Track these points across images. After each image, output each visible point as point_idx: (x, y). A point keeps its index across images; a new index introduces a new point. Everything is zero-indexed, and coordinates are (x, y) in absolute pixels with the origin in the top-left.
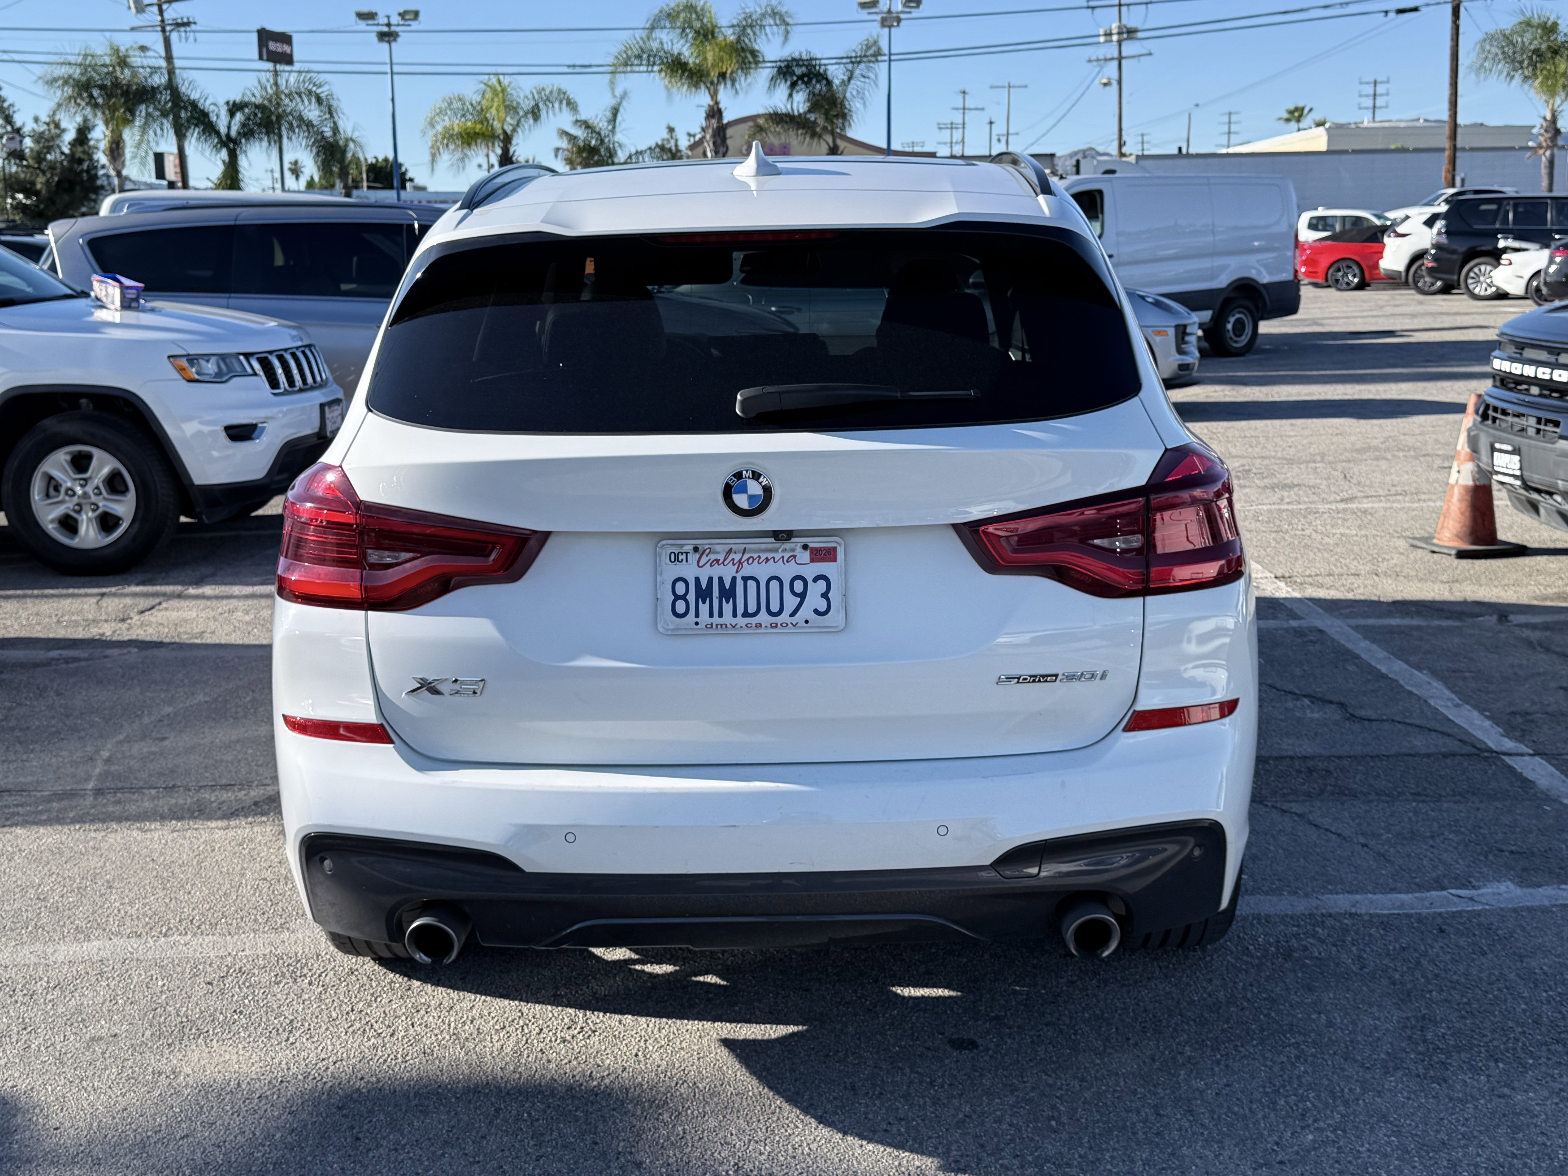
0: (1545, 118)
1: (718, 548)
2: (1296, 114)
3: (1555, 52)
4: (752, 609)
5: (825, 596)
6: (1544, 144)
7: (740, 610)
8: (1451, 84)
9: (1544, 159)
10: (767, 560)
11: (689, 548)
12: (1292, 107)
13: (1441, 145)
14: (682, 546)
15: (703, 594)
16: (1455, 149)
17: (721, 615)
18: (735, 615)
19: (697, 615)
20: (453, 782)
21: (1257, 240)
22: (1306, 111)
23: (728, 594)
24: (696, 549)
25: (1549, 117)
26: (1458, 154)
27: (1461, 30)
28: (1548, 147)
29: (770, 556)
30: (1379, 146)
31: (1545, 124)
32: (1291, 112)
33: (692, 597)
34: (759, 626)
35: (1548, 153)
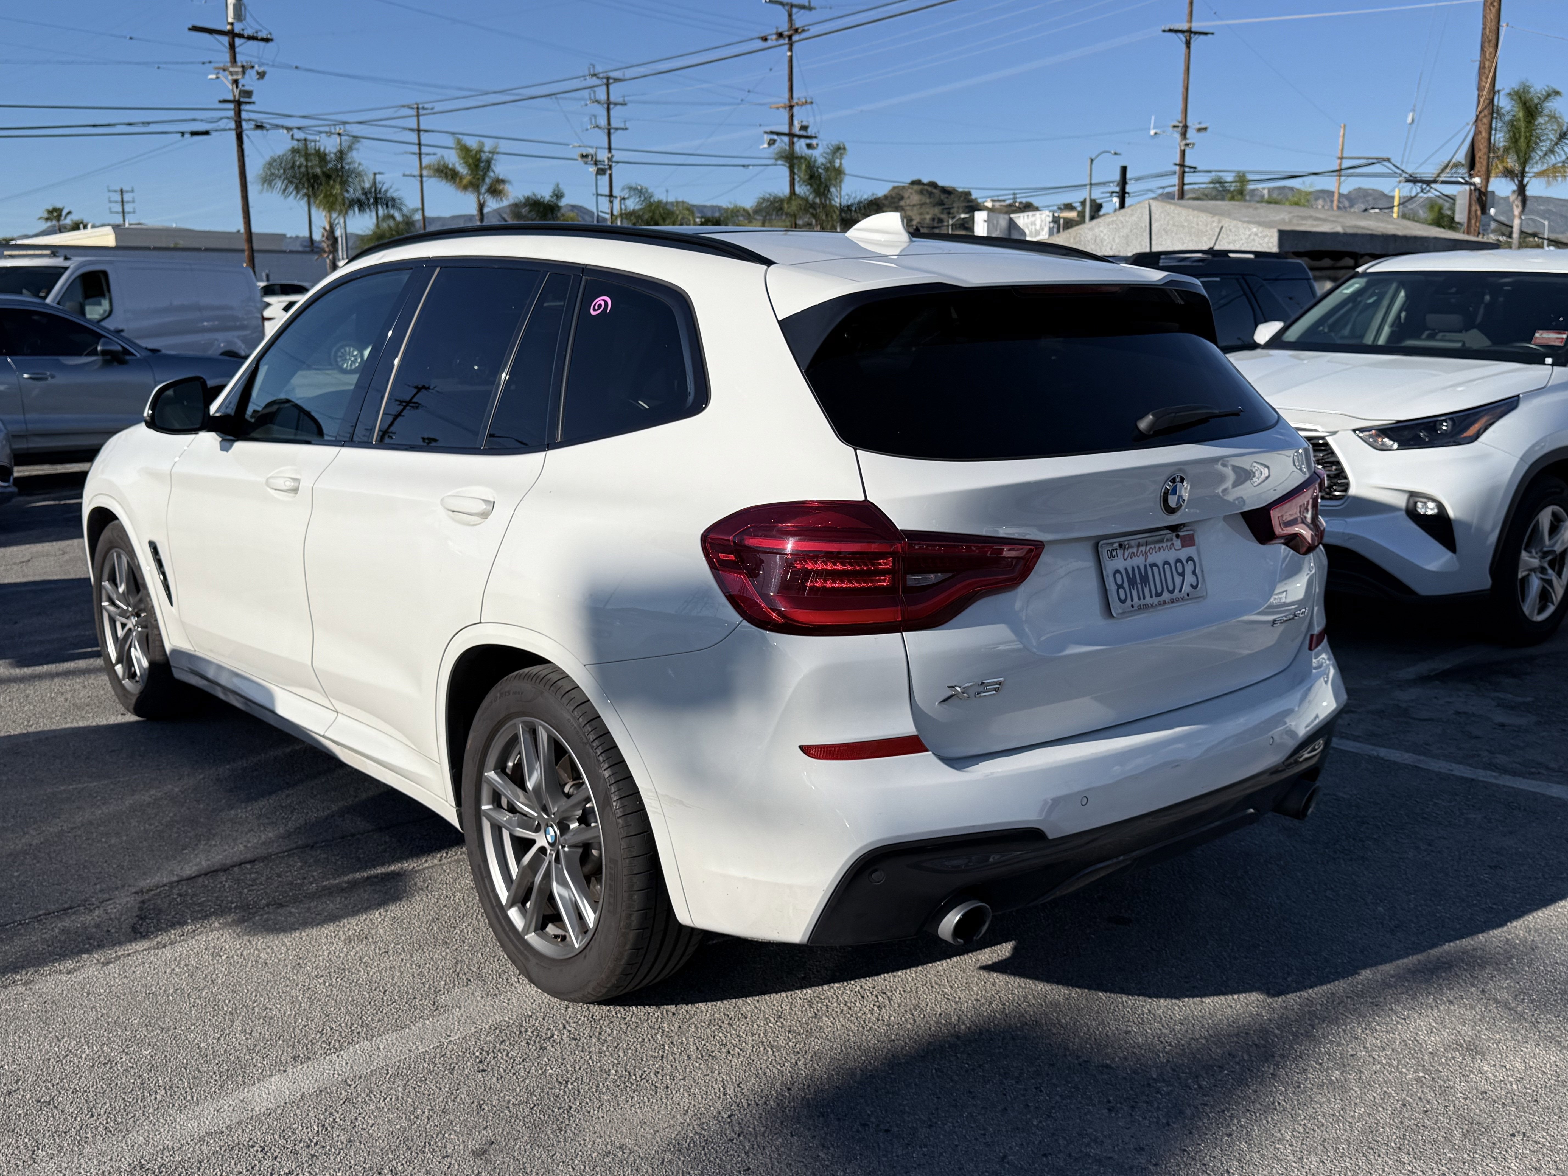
0: (324, 228)
1: (1133, 543)
2: (55, 214)
3: (328, 177)
4: (1159, 591)
5: (1194, 573)
6: (327, 249)
7: (1154, 592)
8: (242, 197)
9: (328, 261)
10: (1160, 549)
11: (1116, 545)
12: (50, 208)
13: (240, 247)
14: (1112, 544)
15: (1132, 582)
16: (252, 250)
17: (1144, 598)
18: (1151, 597)
19: (1132, 600)
20: (992, 773)
21: (207, 321)
22: (64, 213)
23: (1145, 580)
24: (1121, 546)
25: (328, 228)
26: (255, 254)
27: (246, 152)
28: (330, 252)
29: (1160, 545)
30: (164, 245)
31: (326, 234)
32: (50, 212)
33: (1126, 585)
34: (1165, 602)
35: (331, 257)
